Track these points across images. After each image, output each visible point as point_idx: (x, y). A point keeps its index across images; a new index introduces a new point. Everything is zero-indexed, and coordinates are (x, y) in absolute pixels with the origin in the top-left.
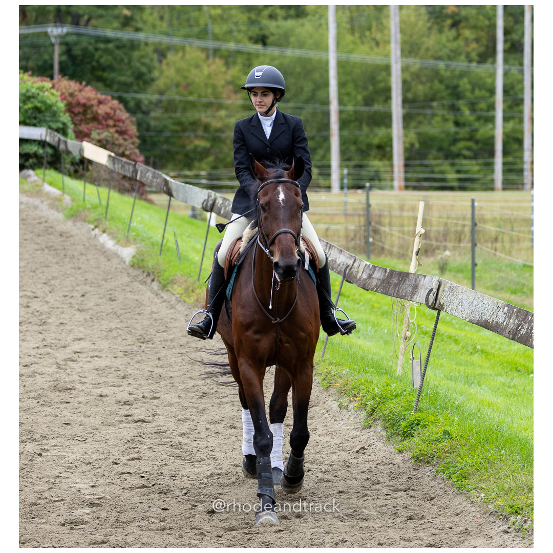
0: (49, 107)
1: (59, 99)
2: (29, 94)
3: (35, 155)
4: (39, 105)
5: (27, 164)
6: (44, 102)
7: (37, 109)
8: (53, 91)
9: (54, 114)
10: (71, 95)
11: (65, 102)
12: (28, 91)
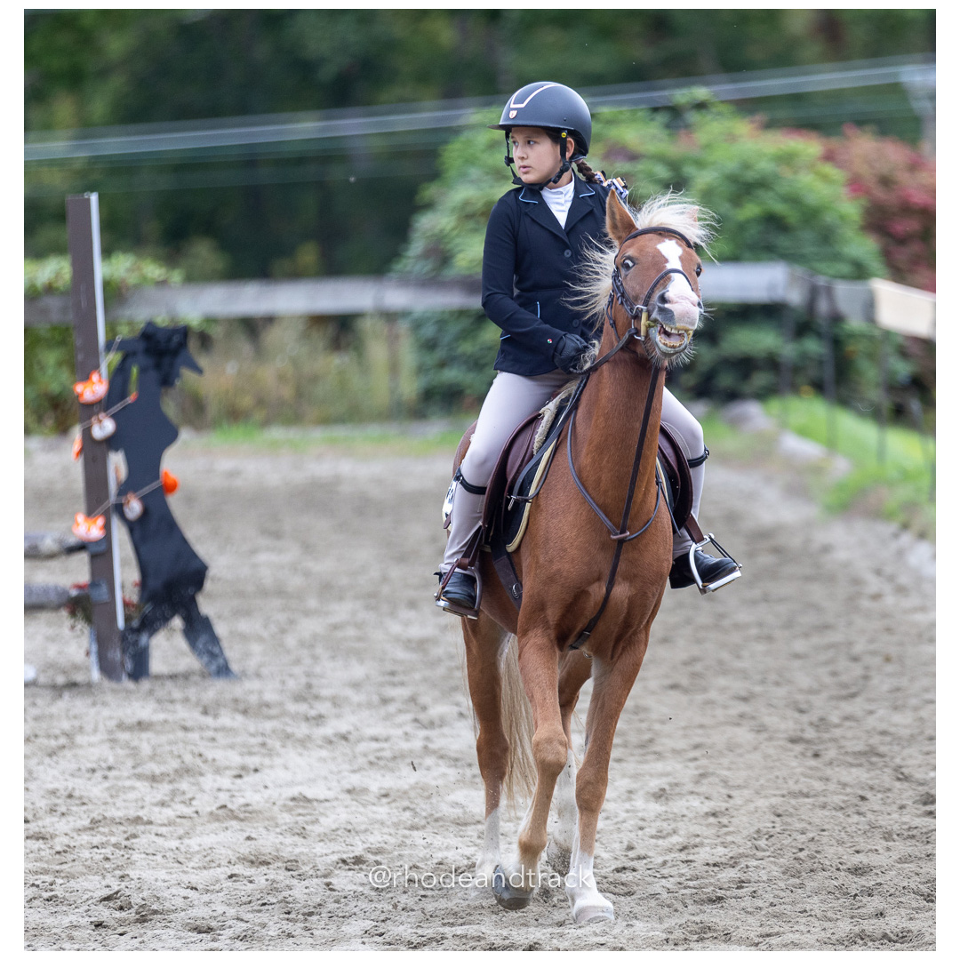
0: (811, 215)
1: (843, 191)
2: (750, 176)
3: (772, 363)
4: (779, 208)
5: (747, 388)
6: (794, 200)
7: (773, 222)
8: (829, 169)
9: (827, 237)
10: (886, 181)
11: (863, 202)
12: (746, 166)
